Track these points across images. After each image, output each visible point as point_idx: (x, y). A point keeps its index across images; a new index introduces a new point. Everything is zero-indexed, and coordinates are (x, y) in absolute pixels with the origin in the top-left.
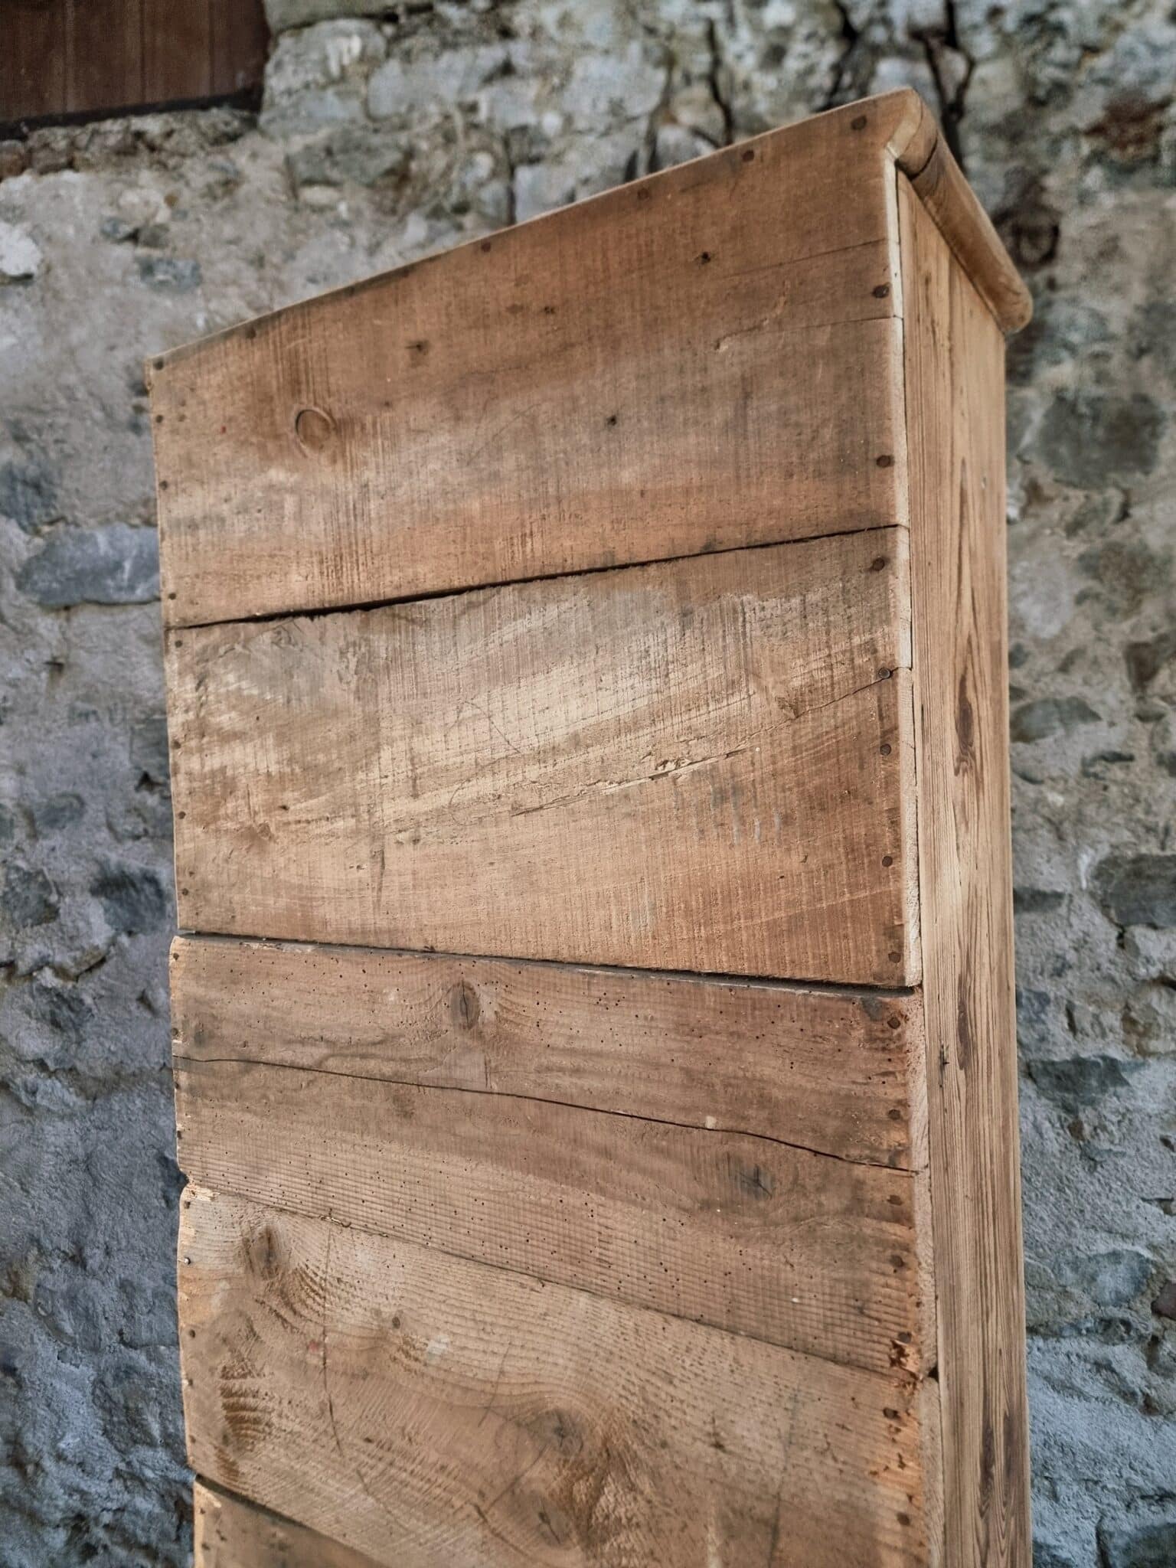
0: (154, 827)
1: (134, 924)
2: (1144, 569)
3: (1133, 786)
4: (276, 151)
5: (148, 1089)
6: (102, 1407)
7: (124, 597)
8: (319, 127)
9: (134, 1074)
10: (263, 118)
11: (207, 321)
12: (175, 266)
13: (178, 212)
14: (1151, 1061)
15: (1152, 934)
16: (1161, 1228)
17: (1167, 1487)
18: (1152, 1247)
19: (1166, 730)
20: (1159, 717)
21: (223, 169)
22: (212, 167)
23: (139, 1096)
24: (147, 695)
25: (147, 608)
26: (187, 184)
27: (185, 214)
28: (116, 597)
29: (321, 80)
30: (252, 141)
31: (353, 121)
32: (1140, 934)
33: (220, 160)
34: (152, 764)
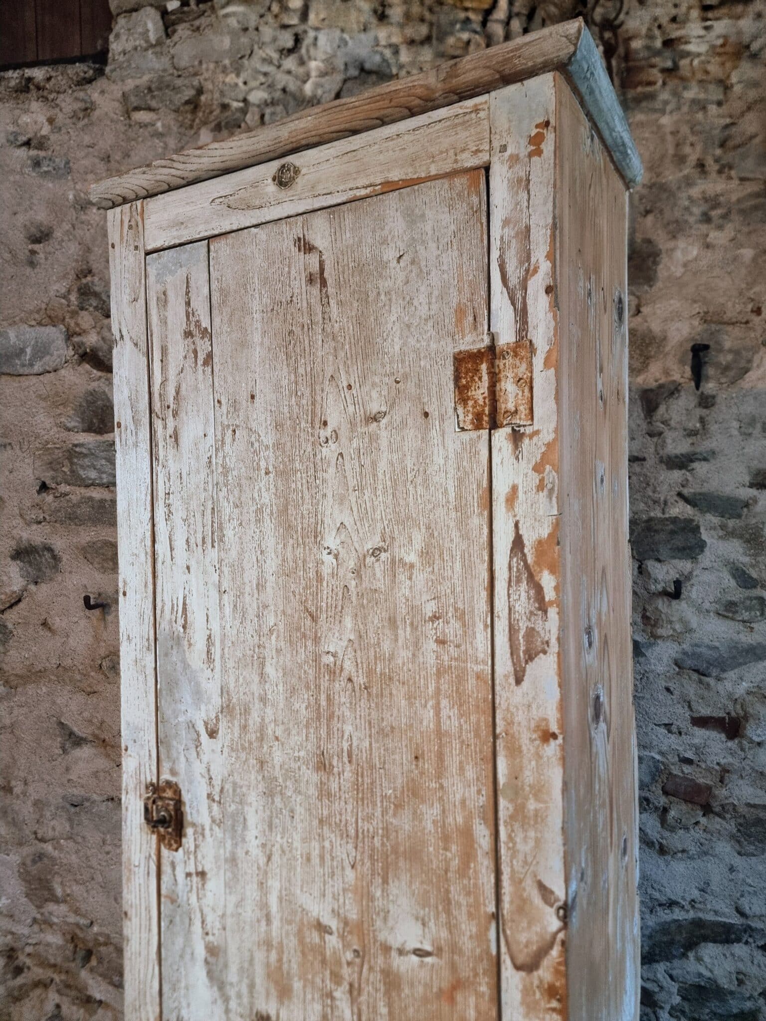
0: (50, 516)
1: (38, 577)
2: (650, 344)
3: (646, 476)
4: (116, 90)
5: (50, 680)
6: (24, 880)
7: (26, 370)
8: (144, 74)
9: (40, 671)
10: (108, 69)
11: (75, 197)
12: (54, 162)
13: (56, 128)
14: (659, 641)
15: (658, 565)
16: (667, 741)
18: (662, 754)
19: (664, 442)
20: (660, 434)
21: (83, 100)
22: (76, 99)
23: (44, 685)
24: (43, 433)
25: (41, 377)
26: (61, 110)
27: (60, 129)
28: (21, 371)
29: (144, 45)
30: (101, 83)
31: (164, 70)
32: (651, 565)
33: (81, 95)
34: (47, 476)
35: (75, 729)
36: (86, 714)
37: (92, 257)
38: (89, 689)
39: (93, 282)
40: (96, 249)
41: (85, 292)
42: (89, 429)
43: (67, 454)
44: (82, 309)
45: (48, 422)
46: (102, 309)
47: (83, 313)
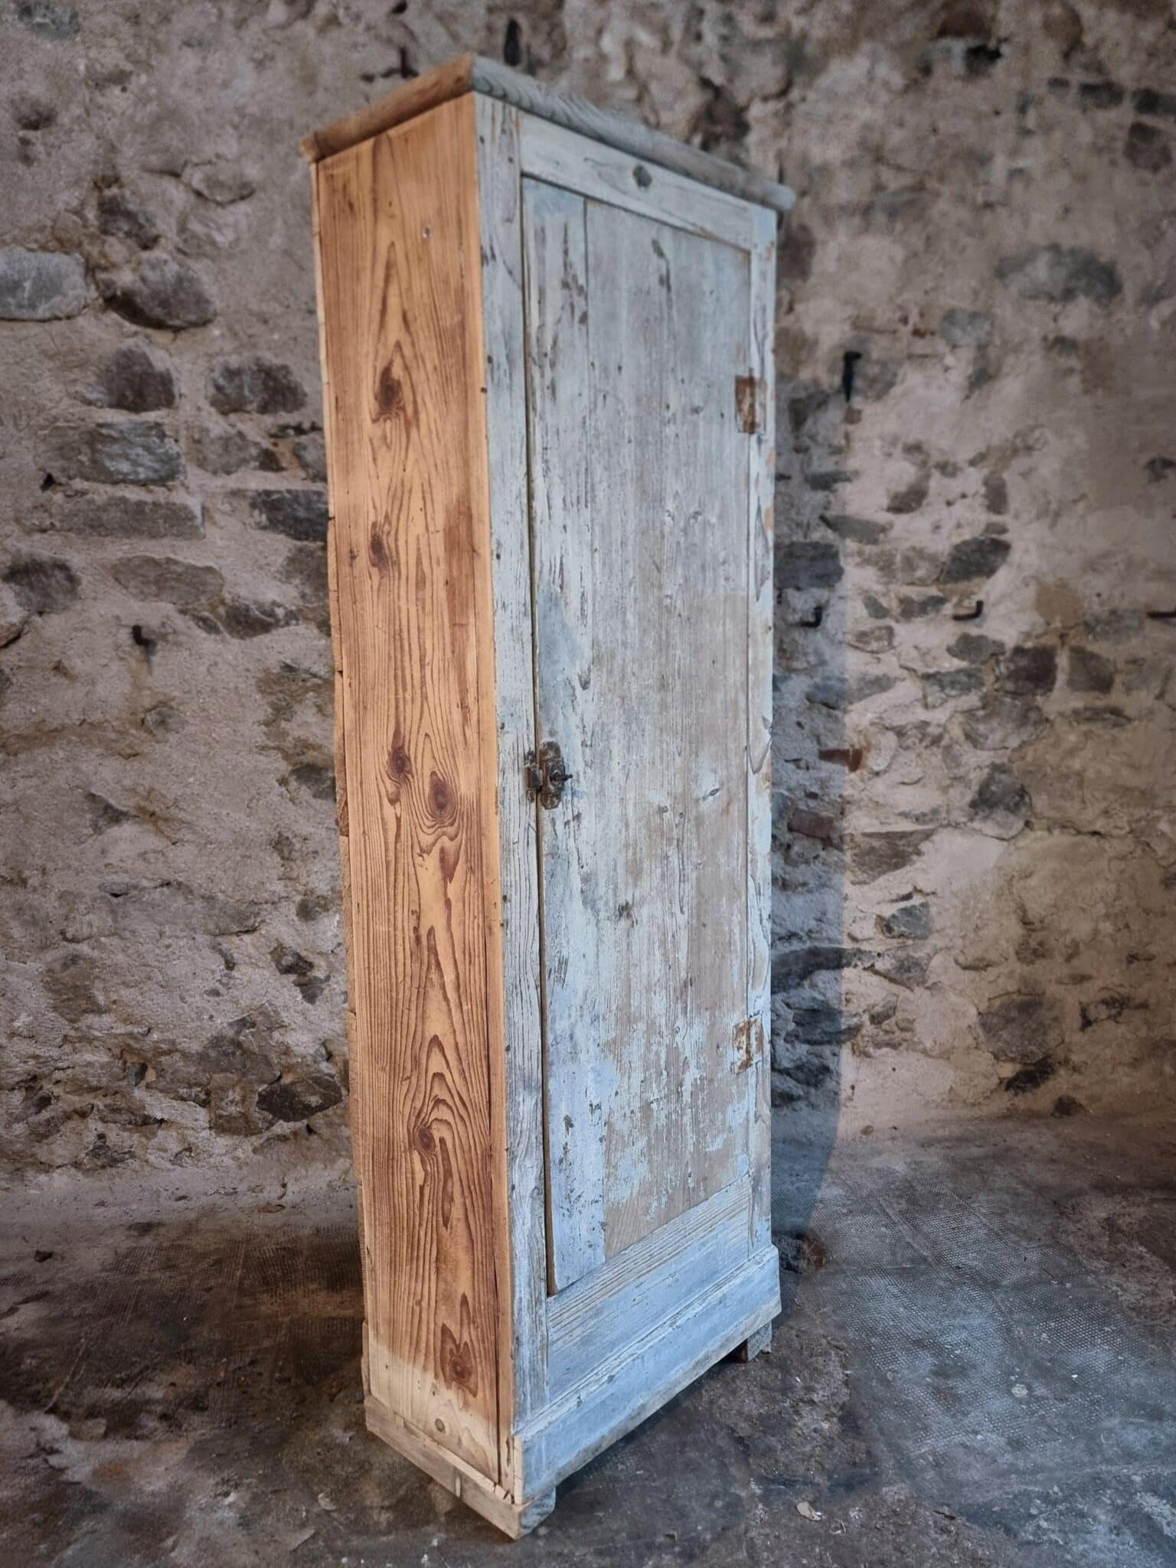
0: (62, 521)
1: (45, 605)
2: (801, 347)
5: (70, 742)
7: (25, 313)
9: (55, 730)
11: (87, 68)
12: (53, 12)
14: (793, 675)
15: (797, 594)
16: (795, 777)
17: (793, 929)
18: (789, 789)
19: (810, 459)
24: (49, 405)
25: (47, 326)
28: (18, 314)
32: (790, 593)
34: (55, 468)
35: (112, 802)
36: (127, 782)
37: (120, 161)
38: (129, 751)
39: (123, 197)
40: (125, 149)
41: (111, 210)
42: (120, 404)
43: (87, 437)
44: (105, 232)
45: (57, 390)
46: (137, 235)
47: (111, 240)
